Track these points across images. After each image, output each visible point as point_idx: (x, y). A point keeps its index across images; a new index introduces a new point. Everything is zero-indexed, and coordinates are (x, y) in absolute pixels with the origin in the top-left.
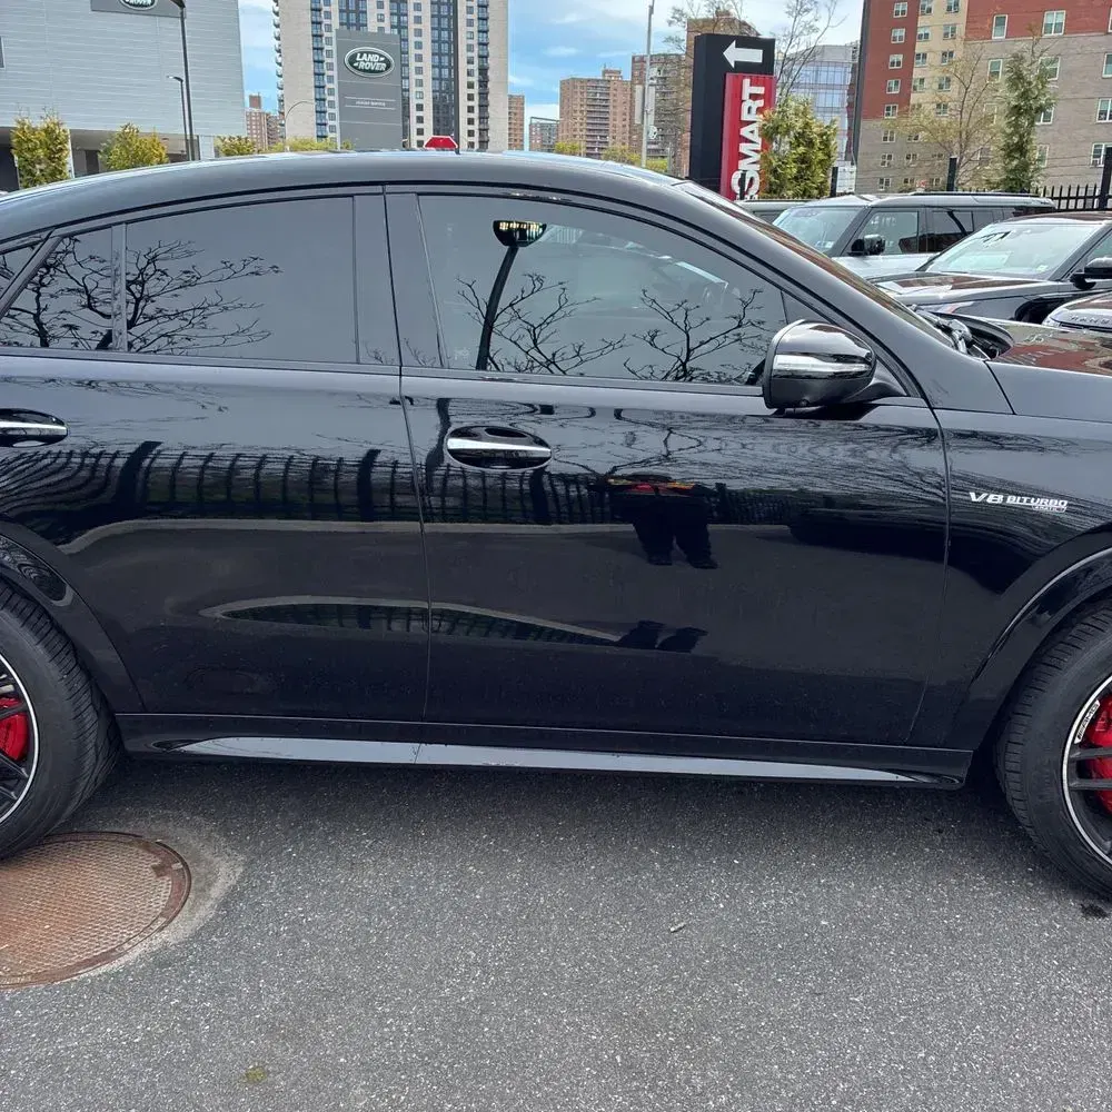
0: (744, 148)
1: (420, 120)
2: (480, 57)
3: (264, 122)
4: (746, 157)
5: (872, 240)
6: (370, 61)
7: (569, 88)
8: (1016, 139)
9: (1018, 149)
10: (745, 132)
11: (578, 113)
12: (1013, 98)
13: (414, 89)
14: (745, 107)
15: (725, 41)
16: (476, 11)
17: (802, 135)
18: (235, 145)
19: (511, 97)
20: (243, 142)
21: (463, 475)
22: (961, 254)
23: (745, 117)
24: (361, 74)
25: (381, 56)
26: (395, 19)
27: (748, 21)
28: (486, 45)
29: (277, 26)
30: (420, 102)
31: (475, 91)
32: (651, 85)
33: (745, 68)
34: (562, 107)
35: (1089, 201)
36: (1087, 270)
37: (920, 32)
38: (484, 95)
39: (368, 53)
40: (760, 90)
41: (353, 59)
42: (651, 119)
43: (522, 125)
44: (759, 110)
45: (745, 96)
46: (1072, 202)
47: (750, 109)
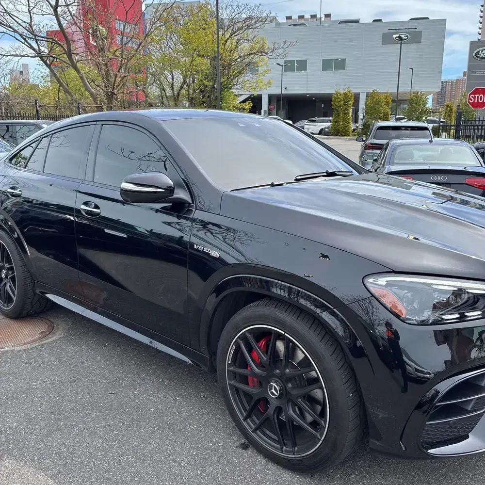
24: (481, 59)
41: (478, 53)
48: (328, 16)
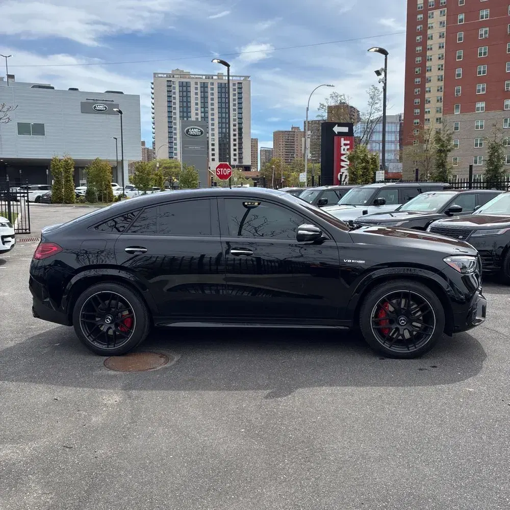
0: (343, 164)
1: (213, 150)
2: (239, 123)
3: (146, 152)
4: (343, 167)
5: (381, 200)
6: (195, 131)
7: (277, 135)
8: (441, 161)
9: (441, 165)
10: (343, 158)
11: (281, 145)
12: (438, 146)
13: (210, 137)
14: (342, 148)
15: (334, 124)
16: (237, 105)
17: (364, 159)
18: (140, 165)
19: (252, 139)
20: (143, 163)
21: (234, 260)
22: (410, 204)
23: (343, 152)
24: (191, 136)
25: (199, 129)
26: (203, 109)
27: (354, 106)
28: (241, 118)
29: (153, 113)
30: (213, 142)
31: (237, 137)
32: (308, 138)
33: (341, 134)
34: (274, 143)
35: (463, 184)
36: (449, 209)
37: (426, 110)
38: (240, 139)
39: (194, 129)
40: (348, 142)
41: (188, 131)
42: (308, 151)
43: (257, 151)
44: (348, 149)
45: (342, 144)
46: (457, 185)
47: (344, 150)
48: (11, 77)
